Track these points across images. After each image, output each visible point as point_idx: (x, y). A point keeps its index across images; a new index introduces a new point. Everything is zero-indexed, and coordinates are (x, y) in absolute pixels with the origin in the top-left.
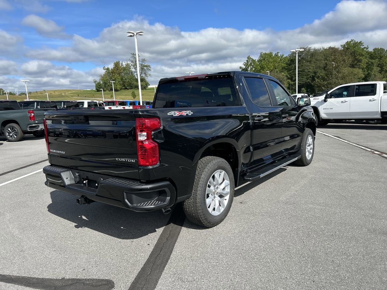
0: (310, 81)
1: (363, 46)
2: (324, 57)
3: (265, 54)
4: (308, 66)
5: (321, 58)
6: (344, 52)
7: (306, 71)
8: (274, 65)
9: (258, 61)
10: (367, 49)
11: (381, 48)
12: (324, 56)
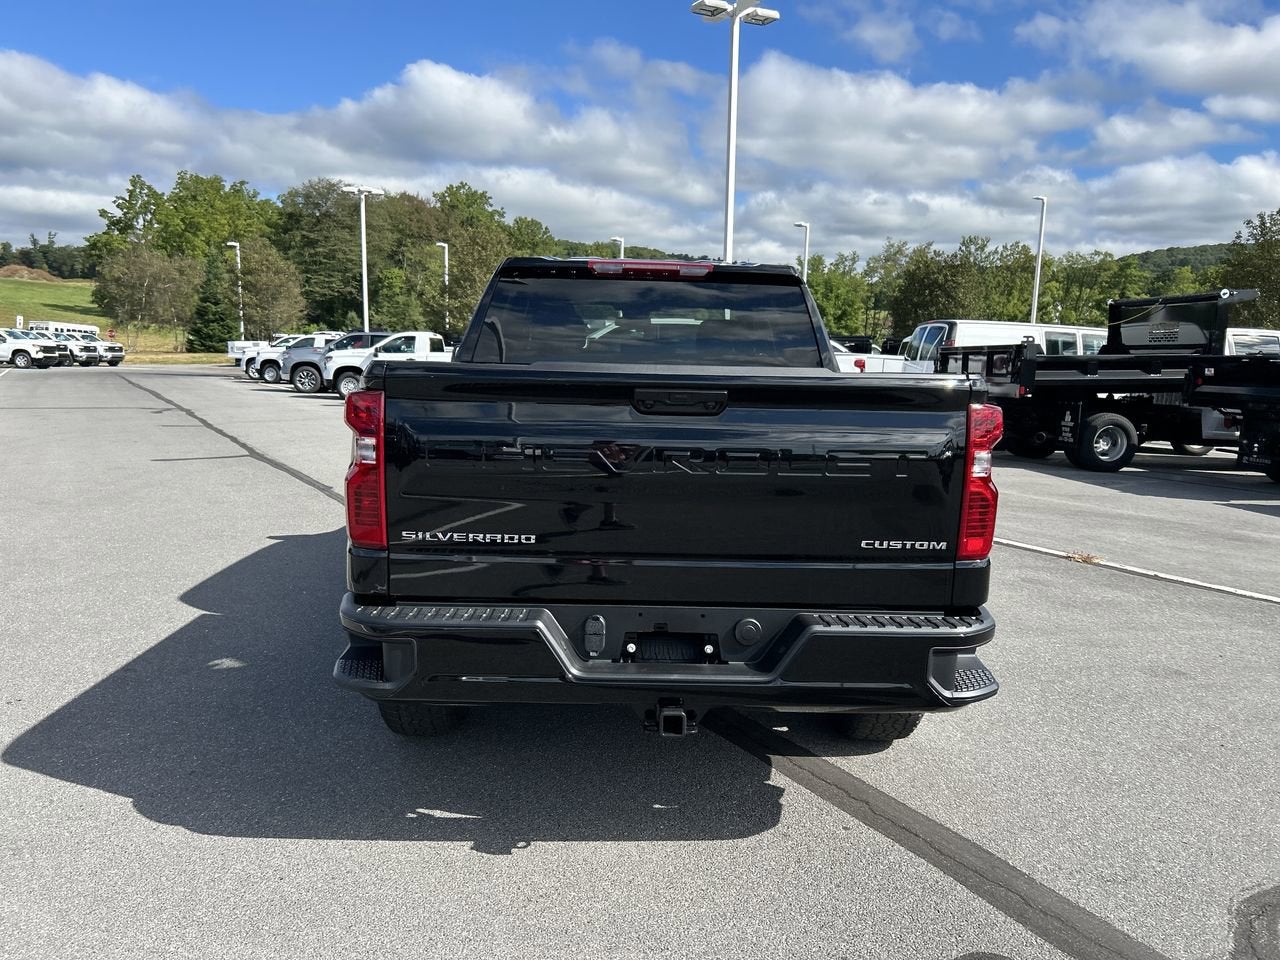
0: (354, 291)
1: (491, 205)
2: (389, 221)
3: (197, 180)
4: (347, 241)
5: (381, 223)
6: (443, 215)
7: (340, 255)
8: (233, 222)
9: (172, 199)
10: (502, 215)
11: (532, 220)
12: (391, 218)
